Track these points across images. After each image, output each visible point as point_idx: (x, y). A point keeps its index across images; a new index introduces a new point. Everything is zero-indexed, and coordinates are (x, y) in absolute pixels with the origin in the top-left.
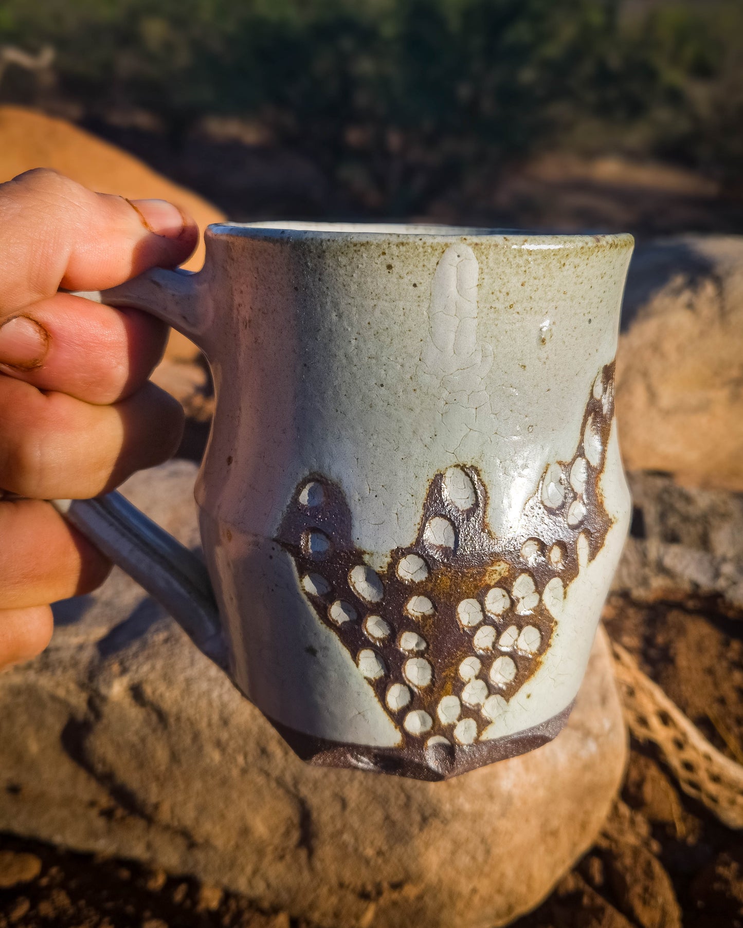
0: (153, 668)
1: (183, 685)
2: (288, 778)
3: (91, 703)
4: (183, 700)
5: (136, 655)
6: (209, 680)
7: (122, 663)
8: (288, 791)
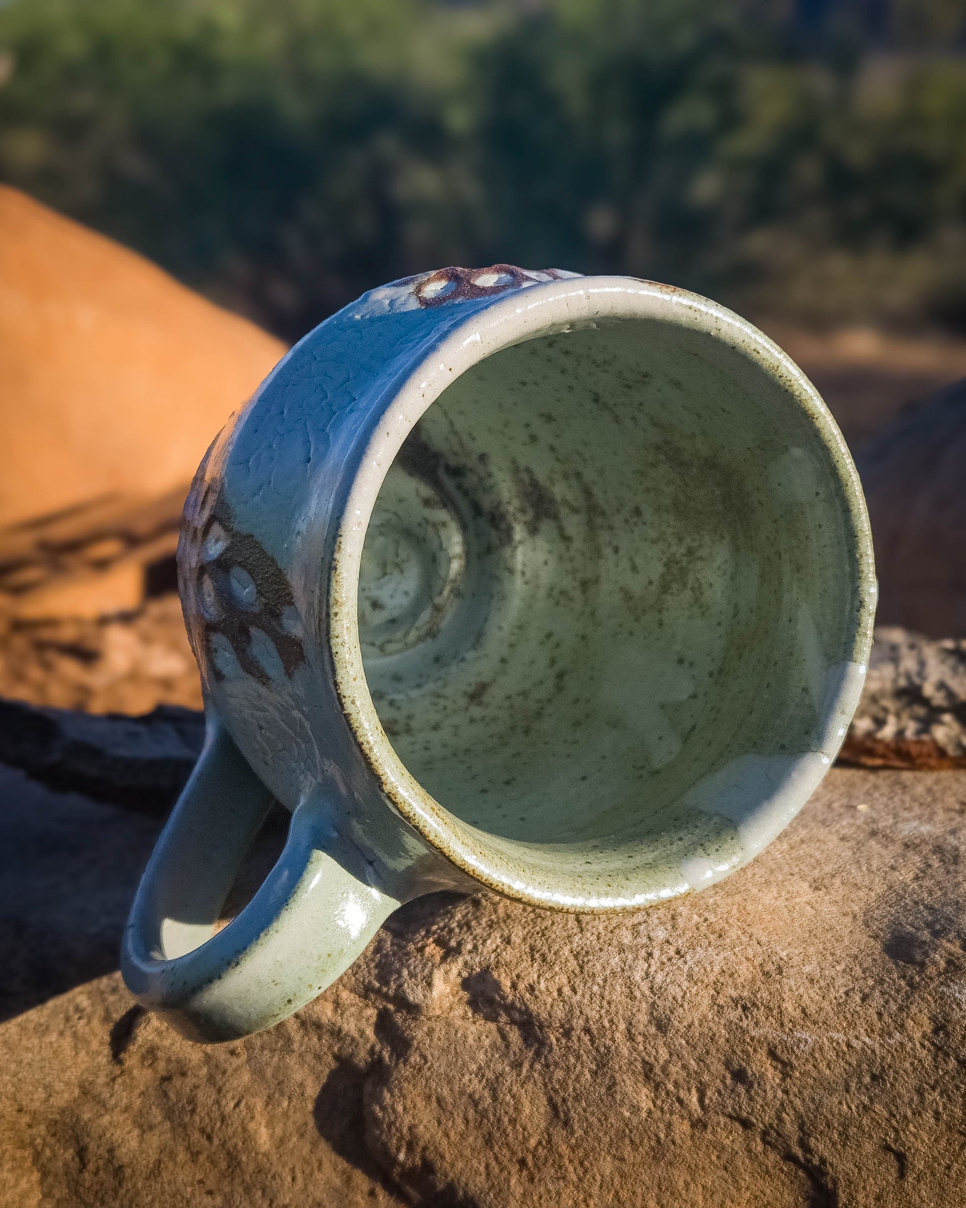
0: (508, 941)
1: (573, 964)
2: (790, 1127)
3: (384, 1024)
4: (576, 993)
5: (466, 925)
6: (621, 950)
7: (439, 942)
8: (789, 1157)
